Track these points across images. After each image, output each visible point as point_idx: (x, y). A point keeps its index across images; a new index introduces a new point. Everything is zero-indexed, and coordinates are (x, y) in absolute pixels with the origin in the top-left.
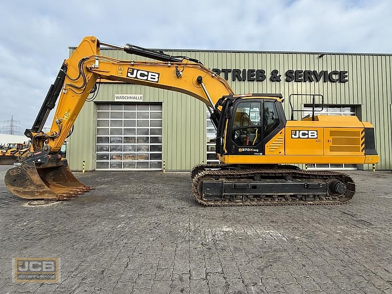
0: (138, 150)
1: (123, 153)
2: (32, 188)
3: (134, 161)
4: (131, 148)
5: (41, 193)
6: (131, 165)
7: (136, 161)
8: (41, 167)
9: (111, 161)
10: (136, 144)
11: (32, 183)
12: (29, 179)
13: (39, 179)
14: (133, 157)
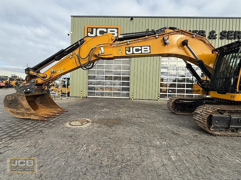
0: (114, 85)
1: (104, 86)
2: (23, 110)
3: (112, 92)
4: (109, 83)
5: (29, 115)
6: (109, 94)
7: (113, 92)
8: (30, 95)
9: (97, 91)
10: (113, 81)
11: (22, 107)
12: (20, 104)
13: (27, 104)
14: (111, 89)
